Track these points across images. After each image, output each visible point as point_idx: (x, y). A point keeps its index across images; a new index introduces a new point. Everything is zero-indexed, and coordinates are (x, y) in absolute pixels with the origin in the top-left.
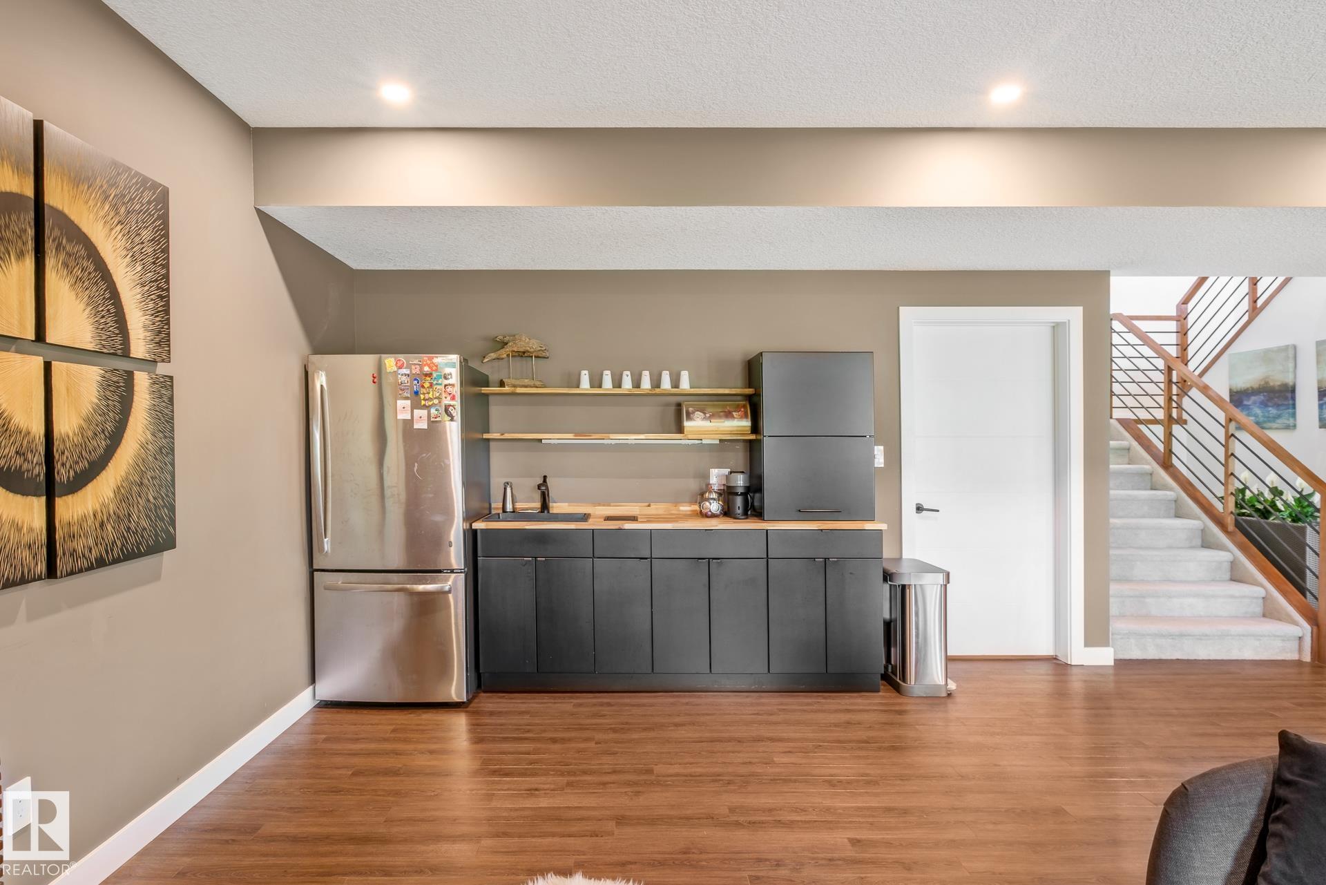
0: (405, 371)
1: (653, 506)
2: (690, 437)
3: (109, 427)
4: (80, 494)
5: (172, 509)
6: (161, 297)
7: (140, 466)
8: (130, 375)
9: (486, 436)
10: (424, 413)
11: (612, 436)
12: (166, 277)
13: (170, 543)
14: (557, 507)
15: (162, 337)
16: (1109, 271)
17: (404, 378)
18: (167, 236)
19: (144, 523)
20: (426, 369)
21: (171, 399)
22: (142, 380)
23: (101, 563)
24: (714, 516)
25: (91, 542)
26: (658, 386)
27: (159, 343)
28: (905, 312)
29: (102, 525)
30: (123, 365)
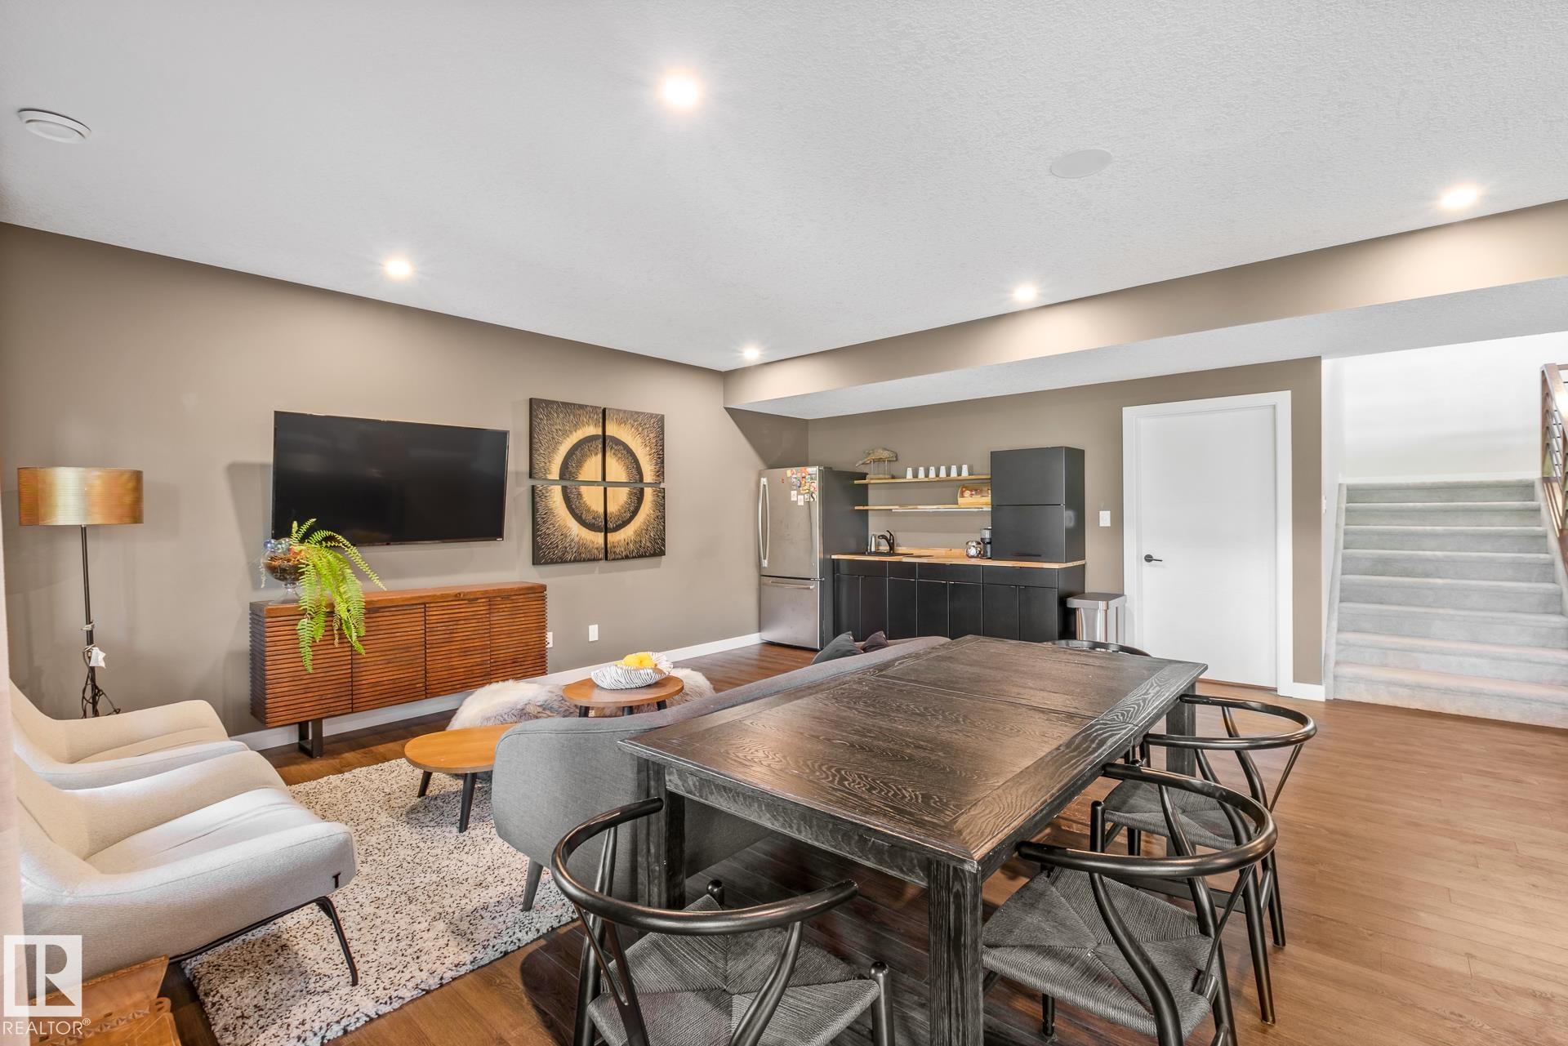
0: (794, 476)
1: (953, 550)
2: (963, 507)
3: (632, 509)
4: (618, 533)
5: (664, 540)
6: (659, 458)
7: (647, 524)
8: (642, 490)
9: (866, 508)
10: (802, 497)
11: (919, 507)
12: (663, 450)
13: (662, 553)
14: (901, 550)
15: (660, 473)
16: (1320, 357)
17: (794, 480)
18: (663, 434)
19: (648, 544)
20: (804, 475)
21: (664, 497)
22: (648, 492)
23: (627, 557)
24: (973, 557)
25: (623, 549)
26: (949, 475)
27: (658, 476)
28: (1127, 411)
29: (628, 544)
30: (640, 485)
